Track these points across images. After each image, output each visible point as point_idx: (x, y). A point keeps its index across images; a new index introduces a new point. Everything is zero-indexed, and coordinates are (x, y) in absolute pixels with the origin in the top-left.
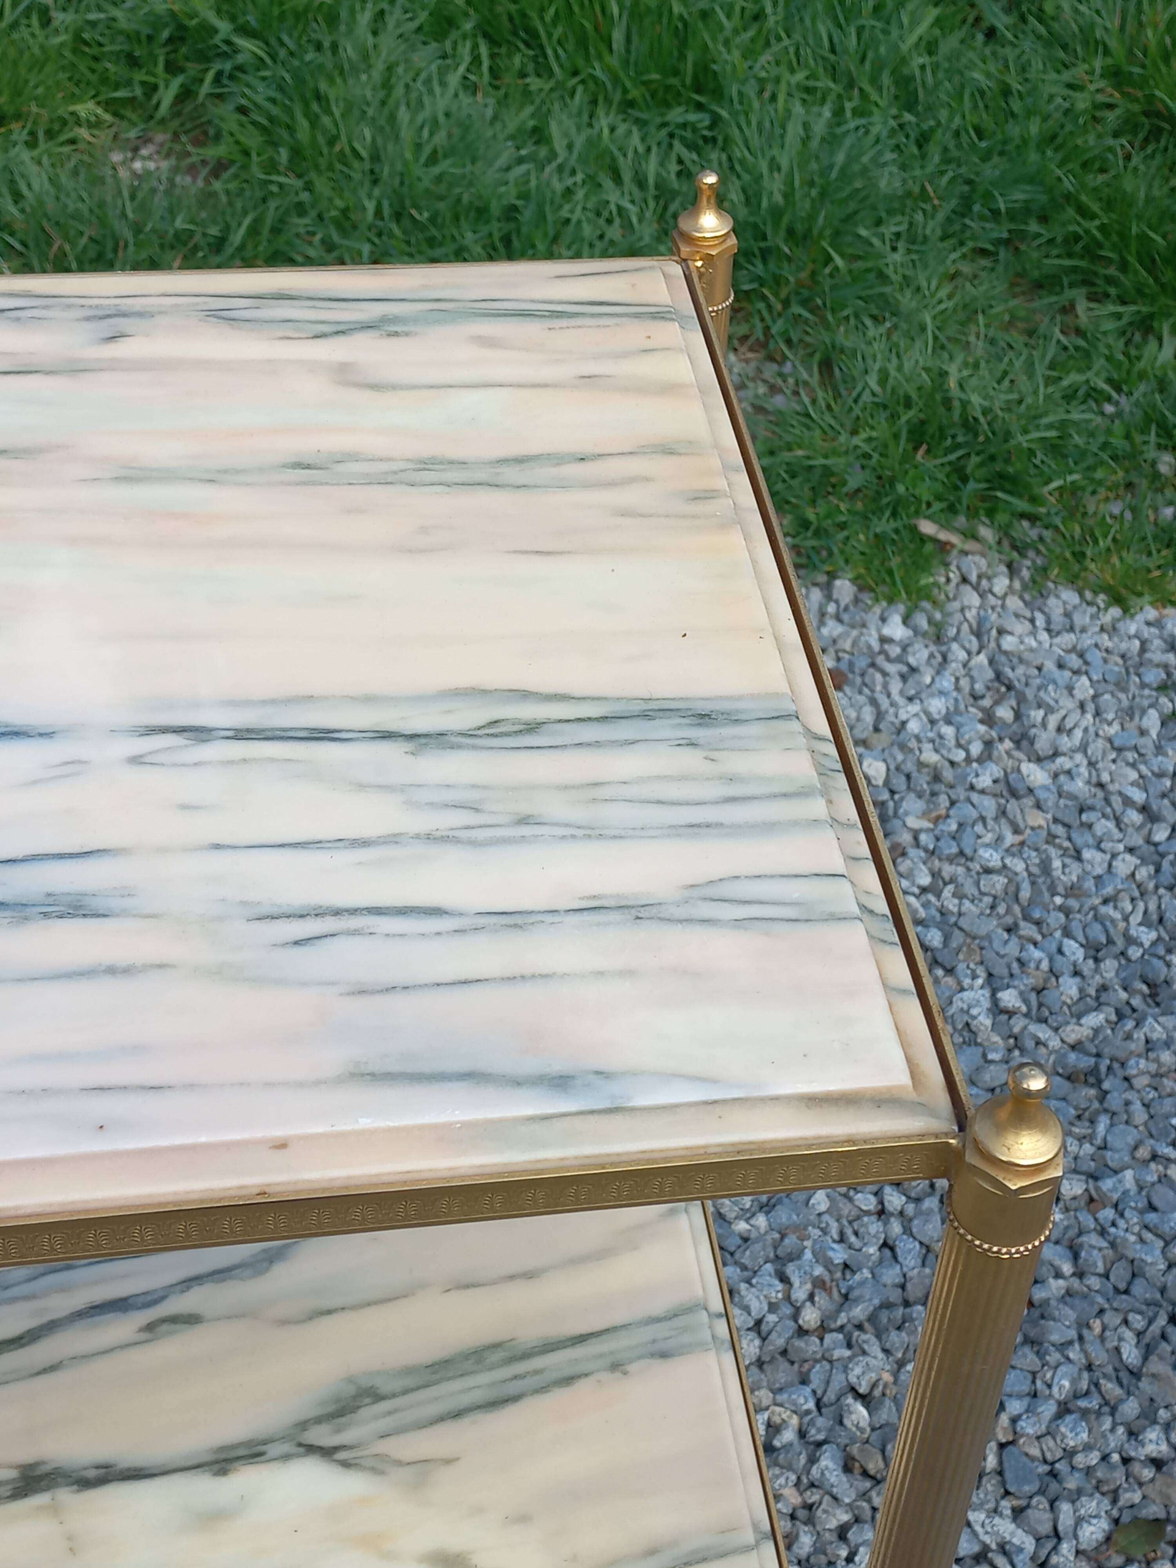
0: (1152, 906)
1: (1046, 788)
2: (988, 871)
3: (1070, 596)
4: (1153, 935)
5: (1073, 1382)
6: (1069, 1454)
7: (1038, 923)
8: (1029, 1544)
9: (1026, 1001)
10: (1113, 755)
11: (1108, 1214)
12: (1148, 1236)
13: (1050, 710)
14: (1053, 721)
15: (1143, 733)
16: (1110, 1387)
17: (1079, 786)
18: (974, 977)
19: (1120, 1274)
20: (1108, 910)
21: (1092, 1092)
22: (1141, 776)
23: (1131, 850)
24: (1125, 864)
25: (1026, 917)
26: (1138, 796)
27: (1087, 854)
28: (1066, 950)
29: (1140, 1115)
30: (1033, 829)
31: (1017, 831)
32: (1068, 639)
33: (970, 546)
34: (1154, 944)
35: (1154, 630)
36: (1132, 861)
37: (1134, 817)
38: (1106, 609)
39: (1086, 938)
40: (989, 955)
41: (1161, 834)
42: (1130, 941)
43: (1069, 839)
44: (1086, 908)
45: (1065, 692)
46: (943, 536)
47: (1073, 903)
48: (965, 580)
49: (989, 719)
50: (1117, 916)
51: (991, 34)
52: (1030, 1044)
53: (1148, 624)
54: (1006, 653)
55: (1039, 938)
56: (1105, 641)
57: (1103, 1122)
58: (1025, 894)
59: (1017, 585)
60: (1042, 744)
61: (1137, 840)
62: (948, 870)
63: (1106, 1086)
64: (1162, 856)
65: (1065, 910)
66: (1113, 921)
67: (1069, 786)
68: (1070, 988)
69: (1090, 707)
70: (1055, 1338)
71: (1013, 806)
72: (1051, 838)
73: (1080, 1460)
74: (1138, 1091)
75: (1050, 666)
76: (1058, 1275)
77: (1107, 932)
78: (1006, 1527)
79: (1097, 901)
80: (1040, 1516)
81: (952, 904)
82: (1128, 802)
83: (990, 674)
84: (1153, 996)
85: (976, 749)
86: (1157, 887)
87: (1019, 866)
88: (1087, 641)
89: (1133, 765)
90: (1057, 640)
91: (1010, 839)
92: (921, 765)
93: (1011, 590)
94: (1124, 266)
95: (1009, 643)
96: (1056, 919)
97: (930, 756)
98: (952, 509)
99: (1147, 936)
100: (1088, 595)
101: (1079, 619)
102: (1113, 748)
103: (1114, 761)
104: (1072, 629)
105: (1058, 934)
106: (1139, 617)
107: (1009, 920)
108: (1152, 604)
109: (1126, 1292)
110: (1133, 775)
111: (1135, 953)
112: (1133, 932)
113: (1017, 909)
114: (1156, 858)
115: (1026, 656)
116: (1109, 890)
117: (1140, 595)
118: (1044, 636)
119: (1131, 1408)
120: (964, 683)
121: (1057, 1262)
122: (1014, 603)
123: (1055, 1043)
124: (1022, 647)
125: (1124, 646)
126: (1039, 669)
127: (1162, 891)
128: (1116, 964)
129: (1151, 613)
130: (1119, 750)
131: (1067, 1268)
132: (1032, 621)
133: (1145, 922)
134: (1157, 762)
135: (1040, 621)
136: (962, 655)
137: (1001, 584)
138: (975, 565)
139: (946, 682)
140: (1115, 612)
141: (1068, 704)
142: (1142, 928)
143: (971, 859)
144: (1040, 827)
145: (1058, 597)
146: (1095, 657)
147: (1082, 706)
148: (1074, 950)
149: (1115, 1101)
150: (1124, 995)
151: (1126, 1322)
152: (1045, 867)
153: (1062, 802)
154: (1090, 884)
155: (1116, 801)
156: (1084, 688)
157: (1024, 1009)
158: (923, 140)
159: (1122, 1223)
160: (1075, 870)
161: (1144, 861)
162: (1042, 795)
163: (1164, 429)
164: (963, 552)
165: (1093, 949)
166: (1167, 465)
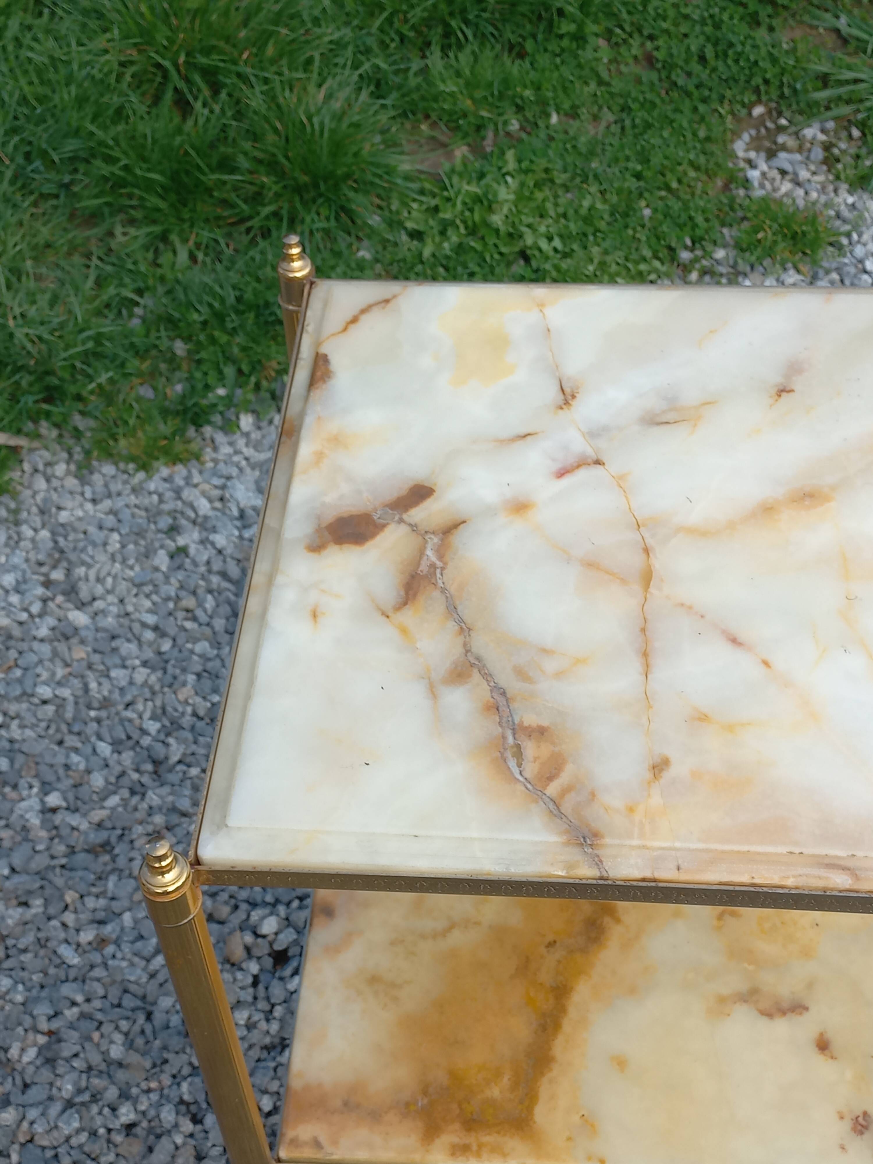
0: (158, 703)
1: (87, 627)
2: (45, 702)
3: (109, 469)
4: (158, 725)
5: (75, 1084)
6: (67, 1139)
7: (79, 734)
9: (65, 799)
10: (135, 591)
11: (110, 949)
12: (136, 960)
13: (89, 566)
14: (92, 574)
15: (157, 569)
17: (109, 621)
18: (31, 787)
19: (114, 993)
20: (129, 714)
21: (107, 858)
22: (154, 604)
23: (145, 664)
24: (141, 675)
25: (70, 731)
26: (152, 620)
27: (113, 674)
28: (98, 750)
30: (78, 661)
31: (66, 665)
32: (107, 504)
33: (36, 444)
34: (159, 732)
35: (167, 485)
36: (145, 671)
37: (149, 635)
38: (134, 475)
39: (112, 737)
40: (43, 768)
41: (166, 646)
42: (144, 732)
43: (103, 663)
44: (112, 715)
45: (101, 548)
46: (13, 442)
47: (103, 714)
48: (36, 471)
49: (47, 582)
50: (134, 716)
52: (65, 831)
53: (165, 480)
54: (62, 525)
55: (79, 745)
56: (133, 499)
57: (113, 879)
58: (69, 715)
59: (73, 467)
60: (84, 594)
61: (149, 654)
62: (14, 708)
63: (117, 851)
64: (167, 662)
65: (98, 721)
66: (130, 721)
67: (101, 623)
68: (98, 780)
69: (119, 557)
70: (66, 1054)
71: (62, 647)
72: (90, 667)
73: (74, 1142)
74: (139, 850)
75: (92, 530)
76: (74, 1004)
77: (125, 730)
79: (120, 707)
81: (17, 734)
82: (144, 625)
83: (51, 544)
84: (156, 772)
85: (36, 608)
86: (162, 687)
87: (66, 693)
88: (120, 503)
89: (148, 596)
90: (99, 507)
91: (60, 672)
93: (68, 472)
95: (64, 516)
96: (92, 728)
98: (18, 421)
99: (153, 727)
100: (122, 465)
101: (114, 487)
102: (135, 585)
103: (136, 595)
104: (109, 496)
105: (93, 739)
106: (156, 477)
107: (58, 737)
108: (166, 464)
109: (119, 1006)
110: (148, 604)
111: (146, 741)
112: (145, 726)
113: (64, 728)
114: (162, 665)
115: (77, 524)
116: (128, 698)
117: (157, 459)
118: (89, 506)
120: (32, 555)
121: (72, 996)
122: (70, 482)
123: (84, 826)
124: (73, 519)
125: (146, 501)
126: (85, 533)
127: (166, 689)
128: (131, 753)
129: (165, 472)
130: (139, 586)
131: (79, 998)
132: (82, 494)
133: (153, 716)
134: (165, 590)
135: (88, 493)
136: (30, 533)
137: (60, 469)
138: (42, 457)
139: (18, 558)
140: (141, 475)
141: (102, 557)
142: (151, 722)
143: (33, 695)
144: (82, 659)
145: (100, 472)
146: (126, 515)
147: (112, 558)
148: (105, 749)
149: (121, 862)
150: (135, 776)
151: (117, 1028)
152: (86, 689)
153: (99, 635)
154: (116, 696)
155: (136, 627)
156: (115, 542)
157: (64, 804)
159: (119, 955)
160: (106, 687)
161: (153, 669)
162: (83, 633)
163: (171, 322)
164: (31, 450)
165: (117, 745)
166: (180, 348)
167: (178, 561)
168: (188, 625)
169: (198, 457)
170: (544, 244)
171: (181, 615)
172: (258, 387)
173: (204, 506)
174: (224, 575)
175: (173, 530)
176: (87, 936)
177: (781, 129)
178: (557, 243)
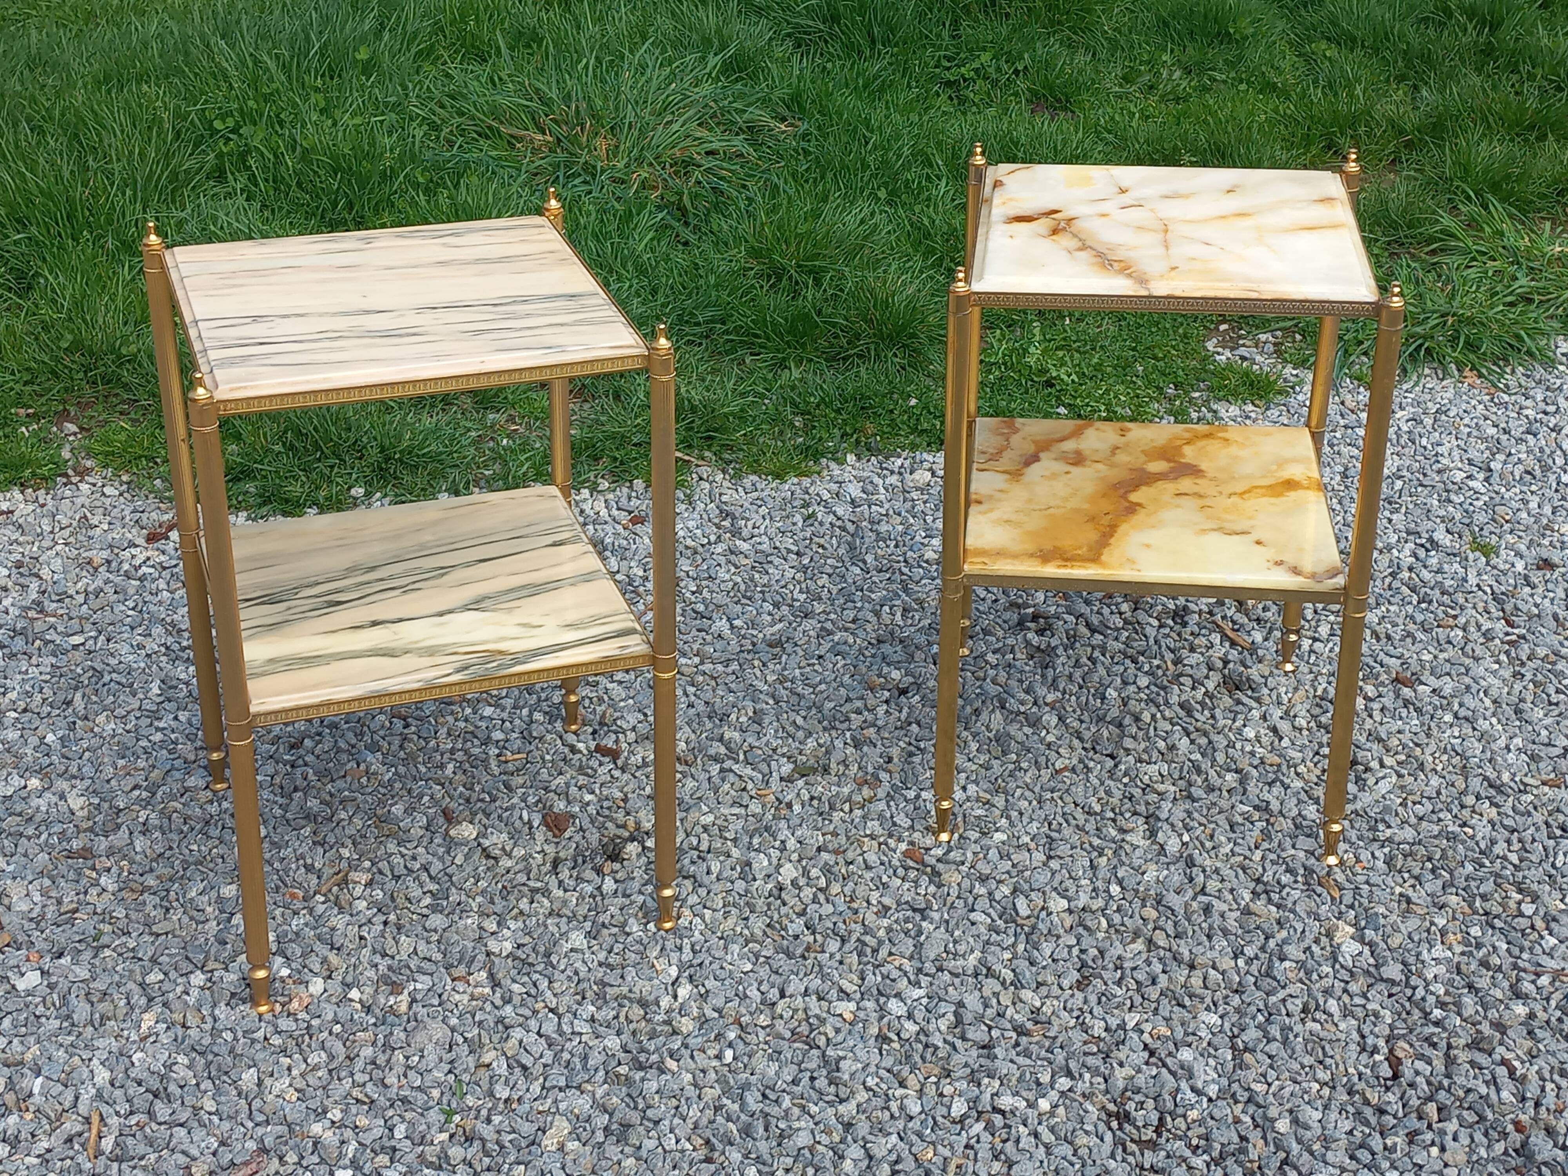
0: (804, 586)
1: (749, 550)
2: (724, 582)
3: (754, 478)
6: (774, 750)
7: (750, 599)
8: (760, 776)
10: (781, 534)
13: (748, 519)
14: (750, 524)
15: (794, 524)
16: (791, 729)
17: (765, 547)
19: (794, 699)
20: (783, 590)
22: (795, 541)
23: (792, 568)
24: (790, 573)
25: (744, 597)
26: (795, 549)
27: (771, 572)
28: (764, 606)
29: (801, 653)
30: (744, 565)
31: (737, 567)
32: (755, 494)
33: (701, 462)
35: (797, 486)
36: (793, 572)
37: (793, 556)
38: (773, 481)
39: (773, 601)
41: (806, 561)
42: (794, 600)
43: (762, 567)
44: (772, 591)
45: (755, 513)
46: (687, 458)
47: (766, 590)
48: (701, 479)
49: (718, 527)
50: (787, 592)
51: (686, 244)
52: (748, 636)
53: (795, 484)
54: (724, 502)
55: (751, 603)
56: (773, 494)
57: (784, 657)
58: (743, 588)
59: (727, 477)
60: (745, 533)
61: (794, 564)
62: (704, 583)
63: (785, 646)
65: (762, 592)
66: (785, 594)
67: (759, 547)
69: (768, 517)
71: (733, 558)
72: (753, 568)
75: (746, 504)
77: (783, 598)
78: (748, 771)
79: (777, 588)
80: (764, 767)
81: (708, 596)
82: (789, 551)
83: (717, 511)
85: (713, 538)
87: (739, 580)
88: (764, 494)
90: (749, 495)
91: (733, 570)
92: (687, 547)
93: (724, 479)
94: (768, 339)
95: (724, 498)
96: (758, 596)
97: (689, 542)
98: (690, 446)
100: (763, 476)
101: (759, 486)
102: (780, 532)
104: (756, 490)
106: (789, 483)
107: (736, 598)
108: (795, 477)
110: (791, 541)
111: (796, 603)
112: (795, 597)
113: (739, 594)
114: (804, 569)
115: (735, 502)
116: (783, 583)
117: (789, 474)
118: (742, 494)
119: (800, 734)
120: (705, 516)
122: (726, 484)
123: (761, 635)
124: (732, 499)
125: (783, 494)
126: (742, 506)
128: (788, 608)
129: (796, 480)
130: (783, 532)
131: (771, 702)
132: (736, 489)
133: (801, 592)
134: (801, 535)
135: (740, 489)
136: (702, 506)
137: (719, 477)
138: (704, 471)
139: (696, 515)
140: (777, 481)
141: (756, 517)
142: (799, 595)
143: (715, 579)
144: (747, 564)
145: (748, 479)
146: (768, 499)
147: (764, 518)
148: (769, 607)
149: (789, 650)
152: (752, 579)
153: (757, 554)
154: (773, 582)
155: (784, 552)
156: (763, 510)
157: (745, 626)
158: (654, 292)
159: (794, 685)
160: (766, 578)
161: (798, 571)
162: (747, 553)
163: (794, 404)
164: (697, 466)
165: (776, 605)
166: (798, 422)
167: (810, 521)
168: (821, 551)
169: (819, 473)
170: (1065, 378)
171: (814, 547)
172: (858, 442)
173: (826, 496)
174: (843, 529)
175: (806, 505)
176: (771, 678)
177: (1240, 337)
178: (1074, 377)
